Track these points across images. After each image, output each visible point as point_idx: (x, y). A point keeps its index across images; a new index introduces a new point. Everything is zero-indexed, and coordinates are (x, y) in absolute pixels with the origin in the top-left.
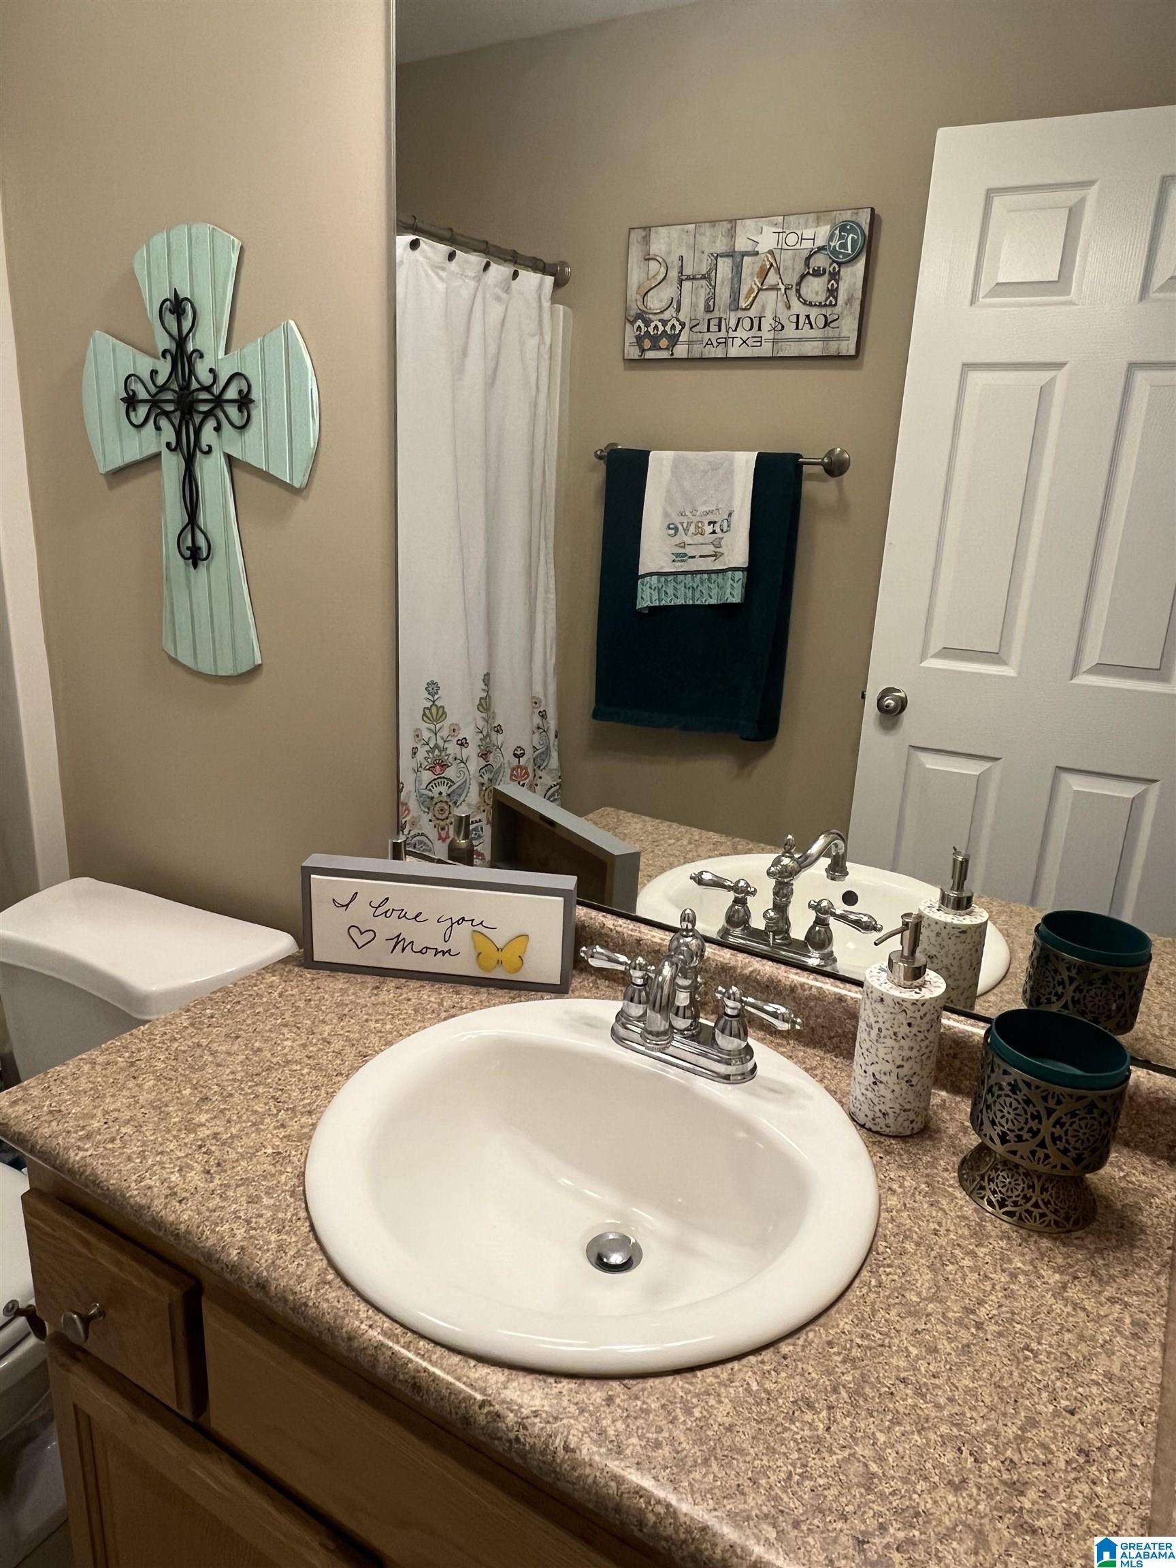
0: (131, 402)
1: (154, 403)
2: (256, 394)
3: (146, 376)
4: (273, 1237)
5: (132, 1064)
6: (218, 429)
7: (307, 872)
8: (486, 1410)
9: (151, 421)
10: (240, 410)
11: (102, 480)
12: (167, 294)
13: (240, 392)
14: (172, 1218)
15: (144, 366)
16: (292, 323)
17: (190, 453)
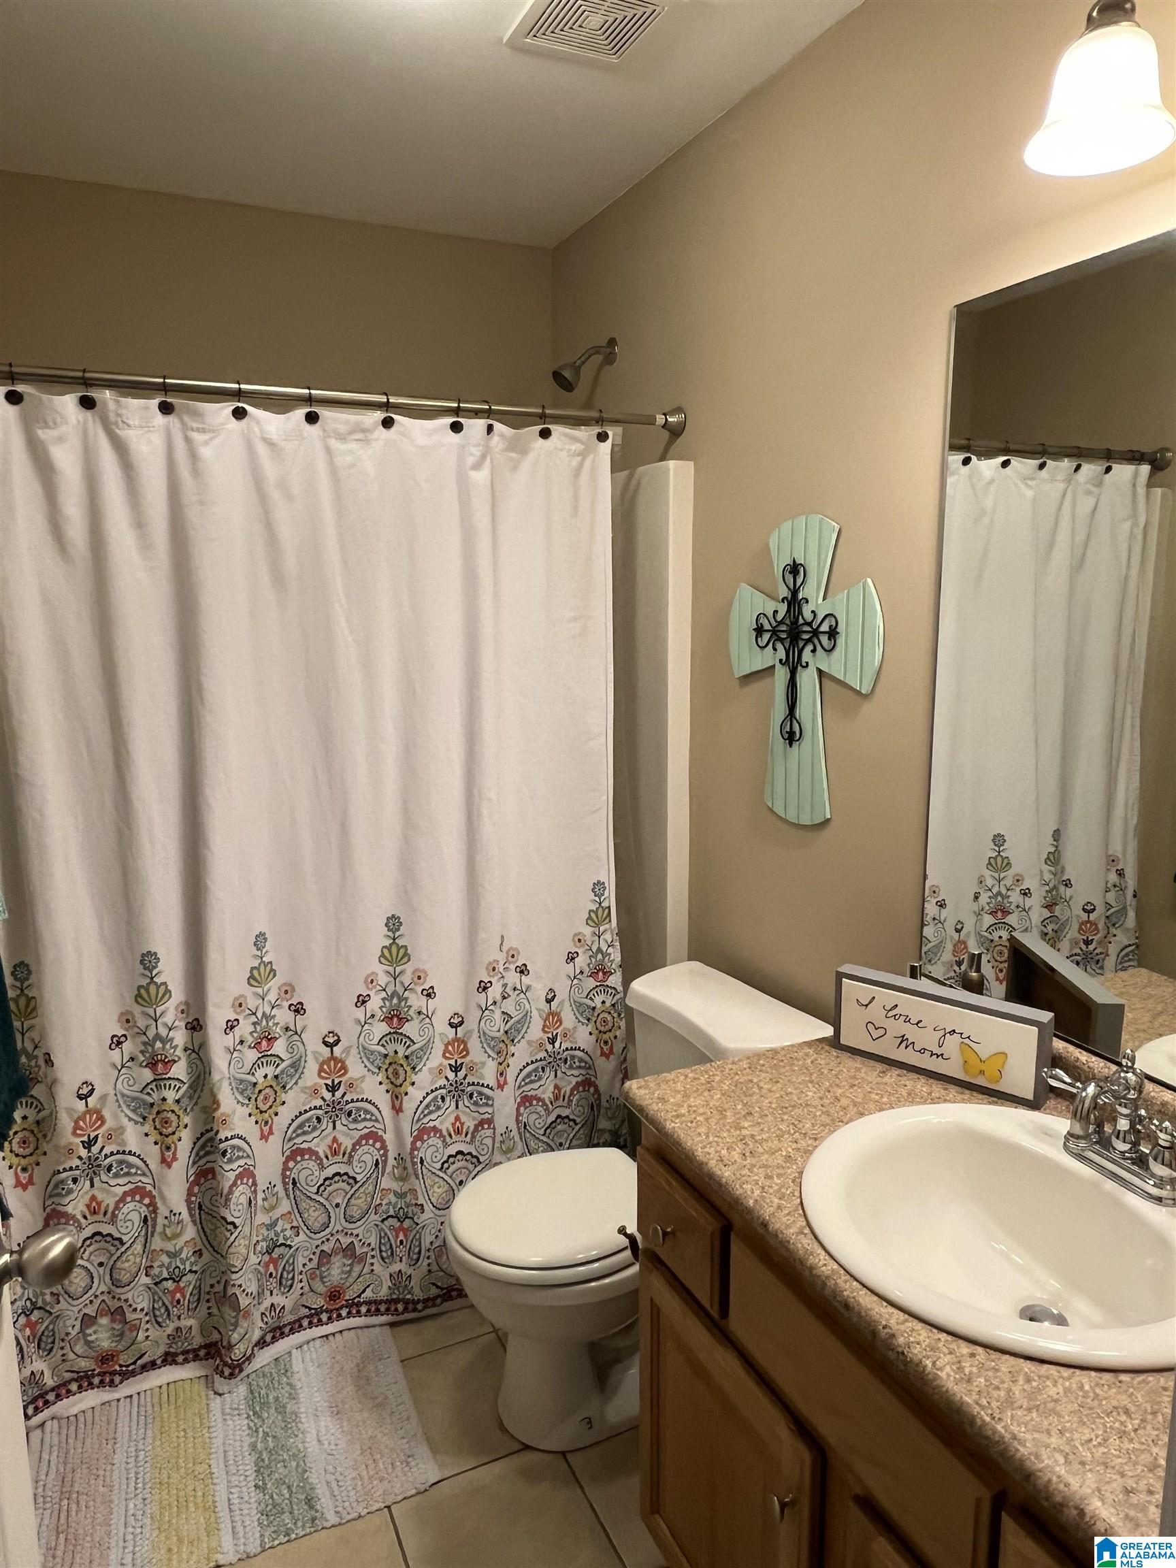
0: (759, 631)
1: (774, 632)
2: (841, 628)
3: (770, 615)
4: (776, 1201)
5: (709, 1083)
6: (814, 651)
7: (840, 976)
8: (886, 1331)
9: (771, 645)
10: (829, 639)
11: (737, 681)
12: (789, 561)
13: (830, 626)
14: (719, 1173)
15: (770, 607)
16: (869, 580)
17: (794, 666)
